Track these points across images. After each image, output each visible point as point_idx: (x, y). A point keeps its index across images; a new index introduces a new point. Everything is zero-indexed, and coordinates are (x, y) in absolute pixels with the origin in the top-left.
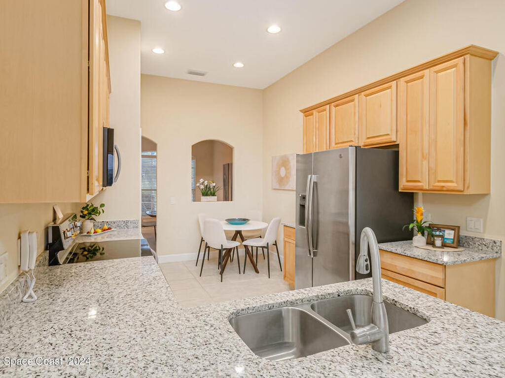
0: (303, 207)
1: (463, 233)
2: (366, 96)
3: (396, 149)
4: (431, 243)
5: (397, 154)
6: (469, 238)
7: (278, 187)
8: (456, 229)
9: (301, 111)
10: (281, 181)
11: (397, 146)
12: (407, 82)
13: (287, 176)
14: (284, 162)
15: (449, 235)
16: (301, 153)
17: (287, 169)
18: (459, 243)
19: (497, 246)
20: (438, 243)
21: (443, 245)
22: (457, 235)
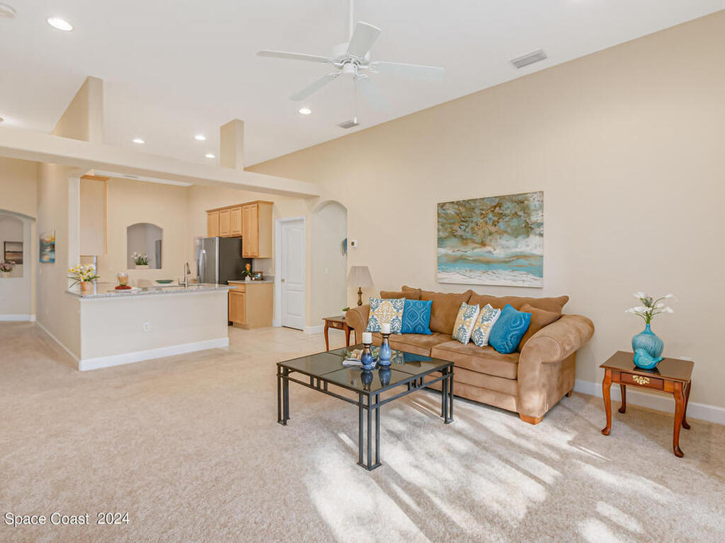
2: (233, 210)
3: (241, 238)
4: (251, 279)
5: (241, 241)
6: (267, 276)
8: (261, 273)
9: (207, 211)
12: (245, 209)
15: (259, 275)
18: (262, 279)
19: (273, 278)
20: (253, 279)
21: (255, 280)
22: (261, 276)
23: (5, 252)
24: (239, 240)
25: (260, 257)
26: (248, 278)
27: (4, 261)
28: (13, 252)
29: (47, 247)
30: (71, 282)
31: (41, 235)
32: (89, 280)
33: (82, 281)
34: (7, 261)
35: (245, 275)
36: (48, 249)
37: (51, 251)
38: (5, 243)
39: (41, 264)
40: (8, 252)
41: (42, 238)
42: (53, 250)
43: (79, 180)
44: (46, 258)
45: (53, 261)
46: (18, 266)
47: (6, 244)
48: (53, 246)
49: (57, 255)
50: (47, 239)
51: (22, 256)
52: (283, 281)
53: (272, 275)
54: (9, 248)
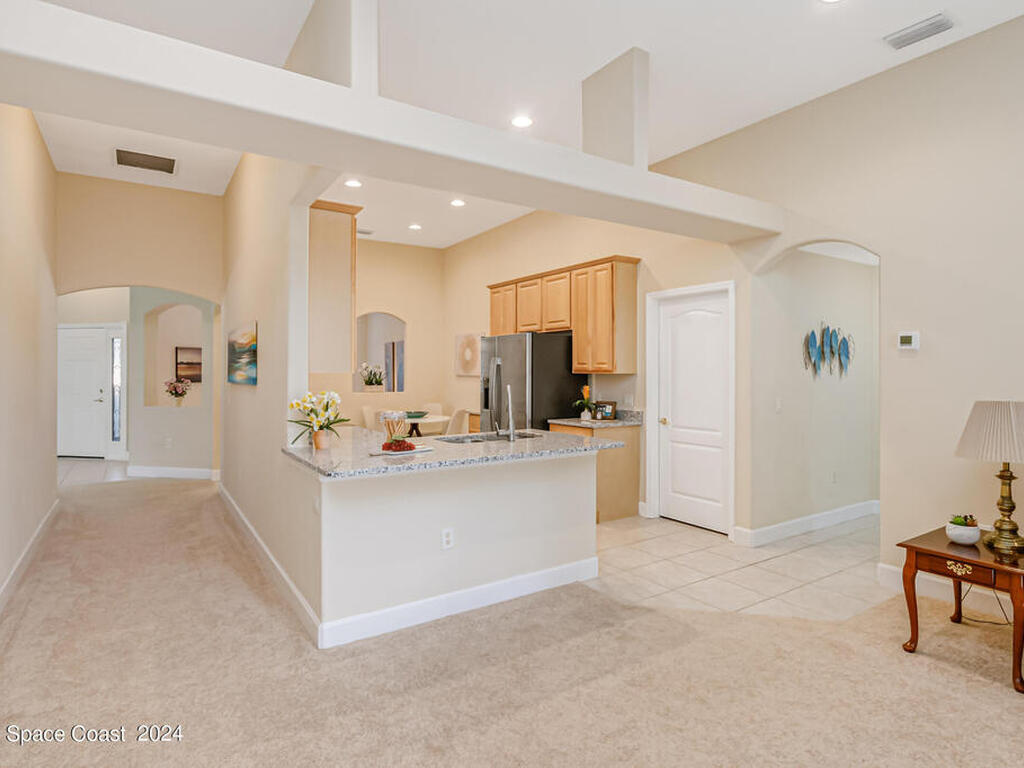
0: (486, 391)
1: (619, 408)
2: (548, 281)
3: (569, 334)
4: (594, 417)
5: (570, 340)
6: (625, 411)
7: (461, 373)
8: (614, 404)
9: (489, 287)
10: (467, 365)
11: (571, 331)
12: (578, 275)
13: (473, 359)
14: (470, 343)
15: (609, 409)
16: (488, 335)
17: (474, 351)
18: (616, 416)
19: (640, 416)
20: (599, 416)
21: (603, 418)
22: (614, 409)
23: (177, 364)
24: (566, 338)
25: (618, 371)
26: (586, 415)
27: (175, 379)
28: (188, 364)
29: (243, 354)
30: (293, 430)
31: (230, 334)
32: (328, 427)
33: (316, 429)
34: (179, 379)
35: (581, 409)
36: (245, 359)
37: (250, 363)
38: (177, 348)
39: (229, 384)
40: (182, 363)
41: (233, 338)
42: (254, 362)
43: (308, 210)
44: (239, 376)
45: (254, 381)
46: (194, 386)
47: (179, 352)
48: (254, 352)
49: (263, 369)
50: (243, 340)
51: (200, 370)
52: (664, 422)
53: (636, 409)
54: (184, 358)
